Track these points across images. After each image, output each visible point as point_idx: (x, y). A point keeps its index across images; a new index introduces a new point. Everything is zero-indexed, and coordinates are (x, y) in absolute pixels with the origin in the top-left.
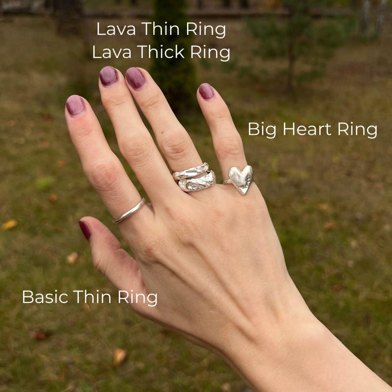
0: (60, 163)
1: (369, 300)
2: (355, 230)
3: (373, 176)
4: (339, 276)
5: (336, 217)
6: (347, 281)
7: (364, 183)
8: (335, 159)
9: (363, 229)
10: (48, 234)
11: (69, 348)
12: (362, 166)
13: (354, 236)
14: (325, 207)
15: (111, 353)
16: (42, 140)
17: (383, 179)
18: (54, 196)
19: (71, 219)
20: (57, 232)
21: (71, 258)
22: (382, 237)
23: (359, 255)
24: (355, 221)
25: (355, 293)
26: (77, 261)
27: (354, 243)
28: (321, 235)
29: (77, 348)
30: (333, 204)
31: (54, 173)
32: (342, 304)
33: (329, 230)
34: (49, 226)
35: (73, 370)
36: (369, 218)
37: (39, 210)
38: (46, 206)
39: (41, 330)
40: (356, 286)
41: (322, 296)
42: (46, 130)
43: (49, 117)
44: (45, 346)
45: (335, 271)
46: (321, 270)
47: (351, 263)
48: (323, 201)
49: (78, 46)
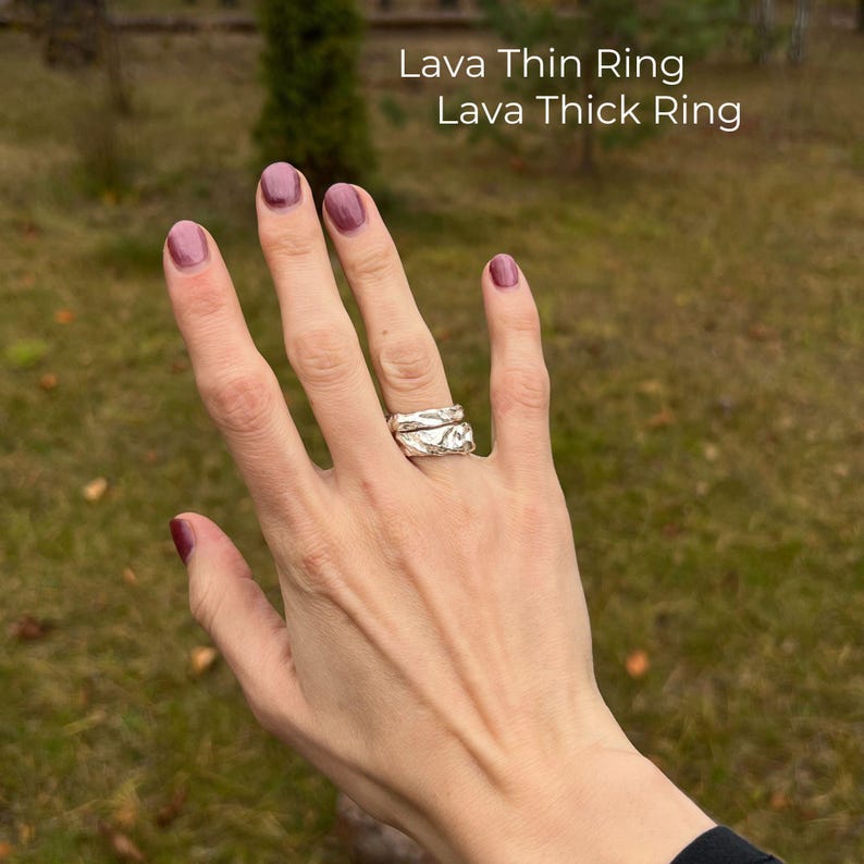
0: (61, 316)
1: (737, 547)
2: (715, 427)
3: (762, 329)
4: (677, 511)
5: (674, 404)
6: (692, 518)
7: (741, 343)
8: (681, 299)
9: (731, 426)
10: (39, 449)
11: (95, 652)
12: (739, 312)
13: (712, 438)
14: (652, 387)
15: (185, 656)
16: (19, 274)
17: (786, 334)
18: (50, 379)
19: (89, 421)
20: (61, 444)
21: (94, 490)
22: (775, 439)
23: (721, 473)
24: (717, 410)
25: (709, 538)
26: (105, 495)
27: (711, 452)
28: (641, 438)
29: (111, 652)
30: (671, 380)
31: (48, 334)
32: (678, 558)
33: (661, 428)
34: (41, 432)
35: (103, 687)
36: (747, 406)
37: (18, 404)
38: (33, 397)
39: (31, 620)
40: (711, 525)
41: (637, 546)
42: (29, 254)
43: (34, 229)
44: (42, 649)
45: (668, 502)
46: (637, 500)
47: (702, 488)
48: (649, 377)
49: (96, 86)
